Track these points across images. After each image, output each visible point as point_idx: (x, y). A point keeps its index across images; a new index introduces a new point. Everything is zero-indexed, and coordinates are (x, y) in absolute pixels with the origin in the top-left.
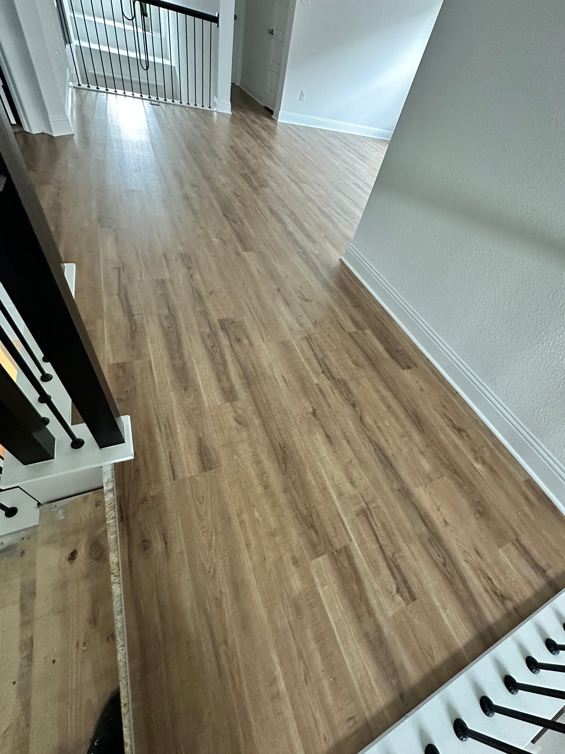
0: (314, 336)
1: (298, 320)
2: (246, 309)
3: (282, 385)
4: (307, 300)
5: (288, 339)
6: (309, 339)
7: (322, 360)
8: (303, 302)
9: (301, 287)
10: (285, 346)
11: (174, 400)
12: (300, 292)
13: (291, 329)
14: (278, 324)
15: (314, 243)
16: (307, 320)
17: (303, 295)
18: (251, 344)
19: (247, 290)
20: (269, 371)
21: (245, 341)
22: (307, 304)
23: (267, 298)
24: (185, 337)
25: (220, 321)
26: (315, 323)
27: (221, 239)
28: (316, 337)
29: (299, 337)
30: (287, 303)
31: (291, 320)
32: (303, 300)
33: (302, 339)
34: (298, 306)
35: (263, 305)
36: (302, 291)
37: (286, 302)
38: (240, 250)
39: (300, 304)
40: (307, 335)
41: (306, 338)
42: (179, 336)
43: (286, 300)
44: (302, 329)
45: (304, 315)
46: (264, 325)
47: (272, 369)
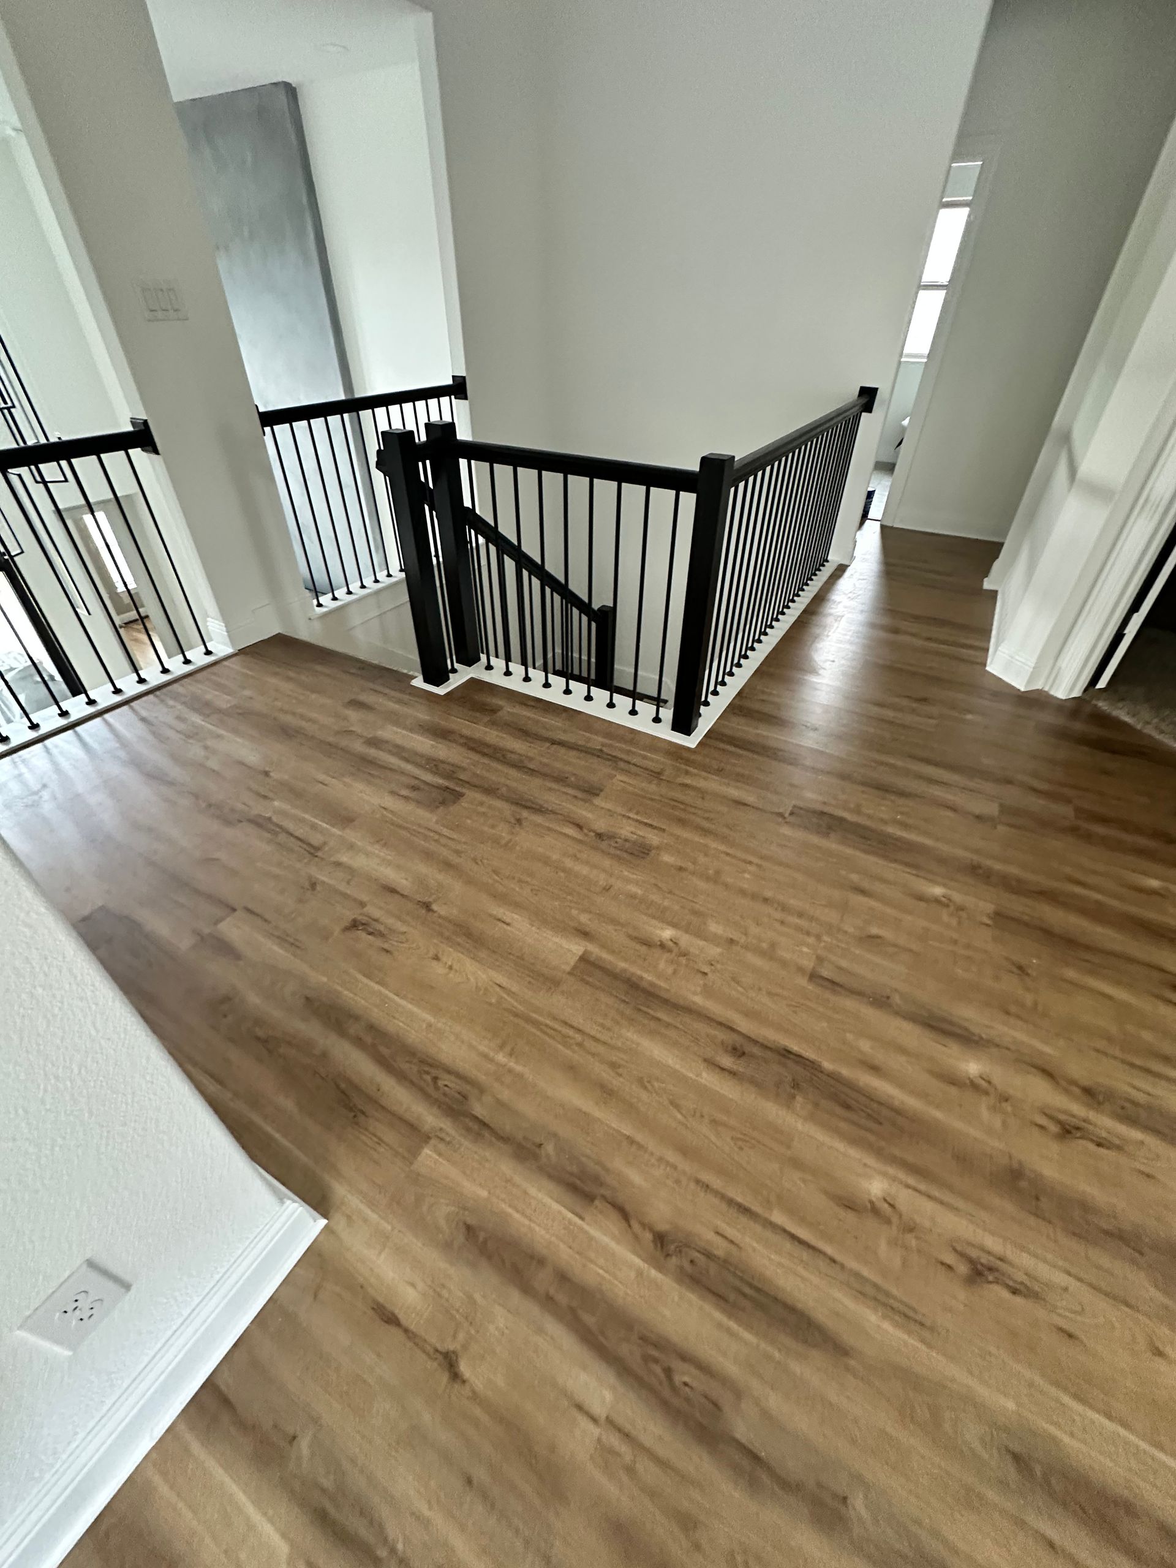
0: (306, 861)
1: (351, 871)
2: (445, 831)
3: (322, 777)
4: (355, 925)
5: (348, 831)
6: (312, 851)
7: (276, 834)
8: (361, 914)
9: (387, 951)
10: (345, 819)
11: (419, 714)
12: (381, 935)
13: (351, 847)
14: (378, 842)
15: (470, 1230)
16: (332, 882)
17: (370, 934)
18: (393, 793)
19: (477, 863)
20: (347, 780)
21: (404, 792)
22: (349, 914)
23: (434, 875)
24: (476, 757)
25: (462, 795)
26: (313, 885)
27: (662, 946)
28: (300, 861)
29: (332, 843)
30: (391, 890)
31: (359, 862)
32: (364, 919)
33: (325, 843)
34: (364, 898)
35: (428, 856)
36: (378, 942)
37: (393, 891)
38: (594, 950)
39: (362, 904)
40: (319, 854)
41: (318, 849)
42: (484, 755)
43: (397, 897)
44: (332, 859)
45: (342, 887)
46: (400, 827)
47: (345, 784)
